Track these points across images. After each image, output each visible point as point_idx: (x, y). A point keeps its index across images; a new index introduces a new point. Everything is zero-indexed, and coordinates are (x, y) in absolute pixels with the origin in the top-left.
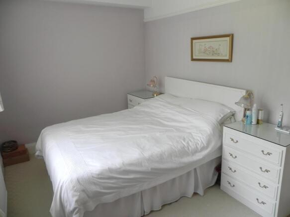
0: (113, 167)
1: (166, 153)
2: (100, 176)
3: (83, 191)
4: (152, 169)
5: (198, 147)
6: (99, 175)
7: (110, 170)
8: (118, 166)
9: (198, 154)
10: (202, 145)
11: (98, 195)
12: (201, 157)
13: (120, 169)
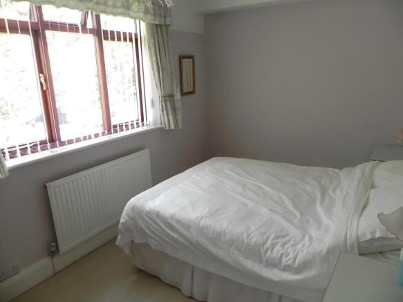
0: (162, 213)
1: (227, 236)
2: (148, 214)
3: (132, 219)
4: (196, 242)
5: (284, 260)
6: (147, 212)
7: (158, 215)
8: (166, 216)
9: (275, 271)
10: (290, 262)
11: (141, 230)
12: (276, 279)
13: (166, 218)
